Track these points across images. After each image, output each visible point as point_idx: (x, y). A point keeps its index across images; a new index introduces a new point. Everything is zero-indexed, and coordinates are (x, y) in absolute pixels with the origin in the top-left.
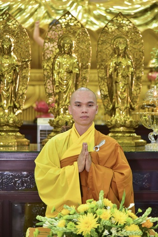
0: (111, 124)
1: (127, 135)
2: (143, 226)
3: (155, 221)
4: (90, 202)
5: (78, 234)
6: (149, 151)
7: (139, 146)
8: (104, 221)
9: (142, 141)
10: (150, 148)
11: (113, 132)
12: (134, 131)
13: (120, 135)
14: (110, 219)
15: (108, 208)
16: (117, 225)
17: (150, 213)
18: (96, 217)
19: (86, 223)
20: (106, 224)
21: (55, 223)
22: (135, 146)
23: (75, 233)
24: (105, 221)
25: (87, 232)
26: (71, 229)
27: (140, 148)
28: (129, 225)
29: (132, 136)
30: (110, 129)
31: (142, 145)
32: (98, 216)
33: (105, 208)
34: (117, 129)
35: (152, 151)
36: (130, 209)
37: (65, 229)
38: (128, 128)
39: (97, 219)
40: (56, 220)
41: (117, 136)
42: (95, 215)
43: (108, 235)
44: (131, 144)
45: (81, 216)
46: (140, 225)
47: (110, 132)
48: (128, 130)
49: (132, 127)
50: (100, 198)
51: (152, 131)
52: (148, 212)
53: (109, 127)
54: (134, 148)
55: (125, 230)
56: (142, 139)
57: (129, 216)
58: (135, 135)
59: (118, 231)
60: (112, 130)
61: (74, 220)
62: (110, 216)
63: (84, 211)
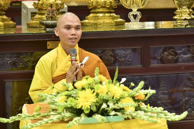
0: (92, 6)
1: (107, 15)
2: (136, 98)
3: (146, 93)
4: (87, 79)
5: (78, 108)
6: (129, 29)
7: (118, 25)
8: (101, 95)
9: (121, 20)
10: (130, 27)
11: (94, 13)
12: (113, 11)
13: (101, 15)
14: (107, 93)
15: (104, 83)
16: (113, 98)
17: (143, 86)
18: (94, 92)
19: (86, 98)
20: (104, 98)
21: (55, 99)
22: (115, 25)
23: (75, 107)
24: (103, 96)
25: (86, 106)
26: (72, 104)
27: (120, 26)
28: (124, 98)
29: (112, 16)
30: (91, 9)
31: (122, 24)
32: (96, 91)
33: (101, 83)
34: (98, 10)
35: (132, 29)
36: (123, 83)
37: (66, 104)
38: (108, 8)
39: (95, 94)
40: (56, 96)
41: (98, 16)
42: (93, 90)
43: (107, 108)
44: (111, 23)
45: (80, 92)
46: (133, 98)
47: (91, 13)
48: (107, 11)
49: (112, 8)
50: (95, 74)
51: (131, 10)
52: (141, 85)
53: (90, 8)
54: (115, 27)
55: (121, 103)
56: (121, 18)
57: (124, 90)
58: (114, 15)
59: (114, 104)
60: (93, 11)
61: (73, 95)
62: (106, 91)
63: (81, 87)
